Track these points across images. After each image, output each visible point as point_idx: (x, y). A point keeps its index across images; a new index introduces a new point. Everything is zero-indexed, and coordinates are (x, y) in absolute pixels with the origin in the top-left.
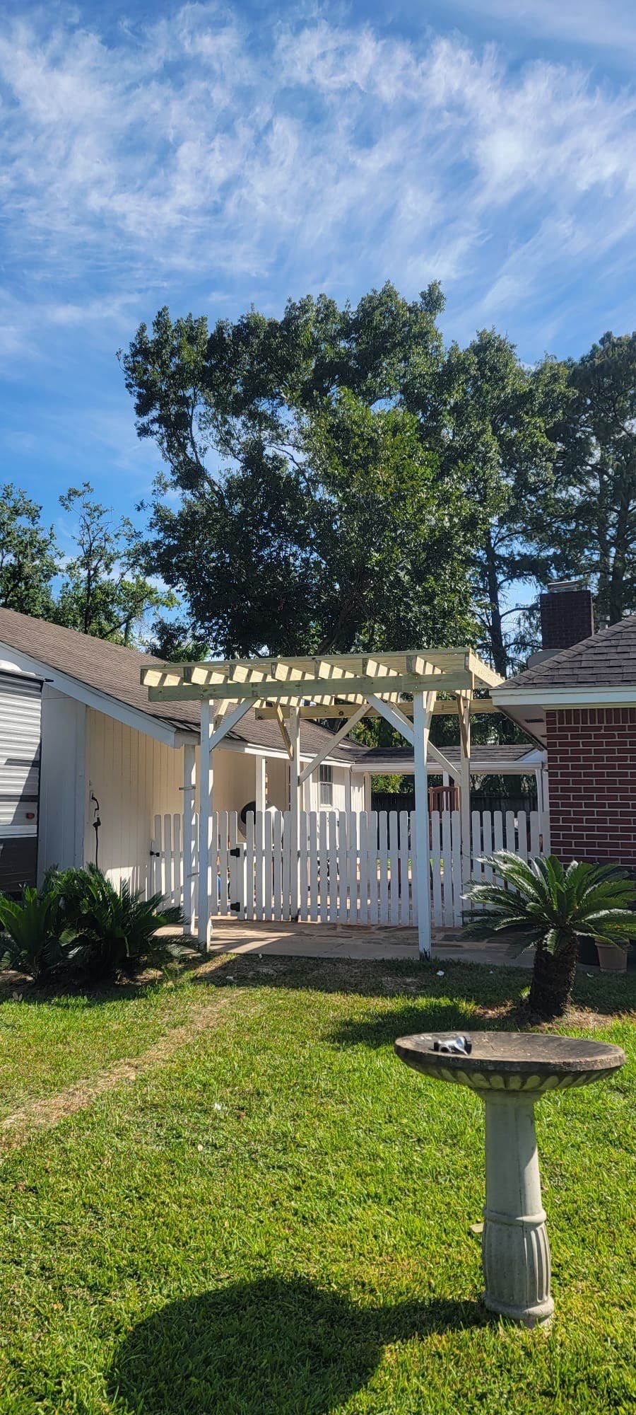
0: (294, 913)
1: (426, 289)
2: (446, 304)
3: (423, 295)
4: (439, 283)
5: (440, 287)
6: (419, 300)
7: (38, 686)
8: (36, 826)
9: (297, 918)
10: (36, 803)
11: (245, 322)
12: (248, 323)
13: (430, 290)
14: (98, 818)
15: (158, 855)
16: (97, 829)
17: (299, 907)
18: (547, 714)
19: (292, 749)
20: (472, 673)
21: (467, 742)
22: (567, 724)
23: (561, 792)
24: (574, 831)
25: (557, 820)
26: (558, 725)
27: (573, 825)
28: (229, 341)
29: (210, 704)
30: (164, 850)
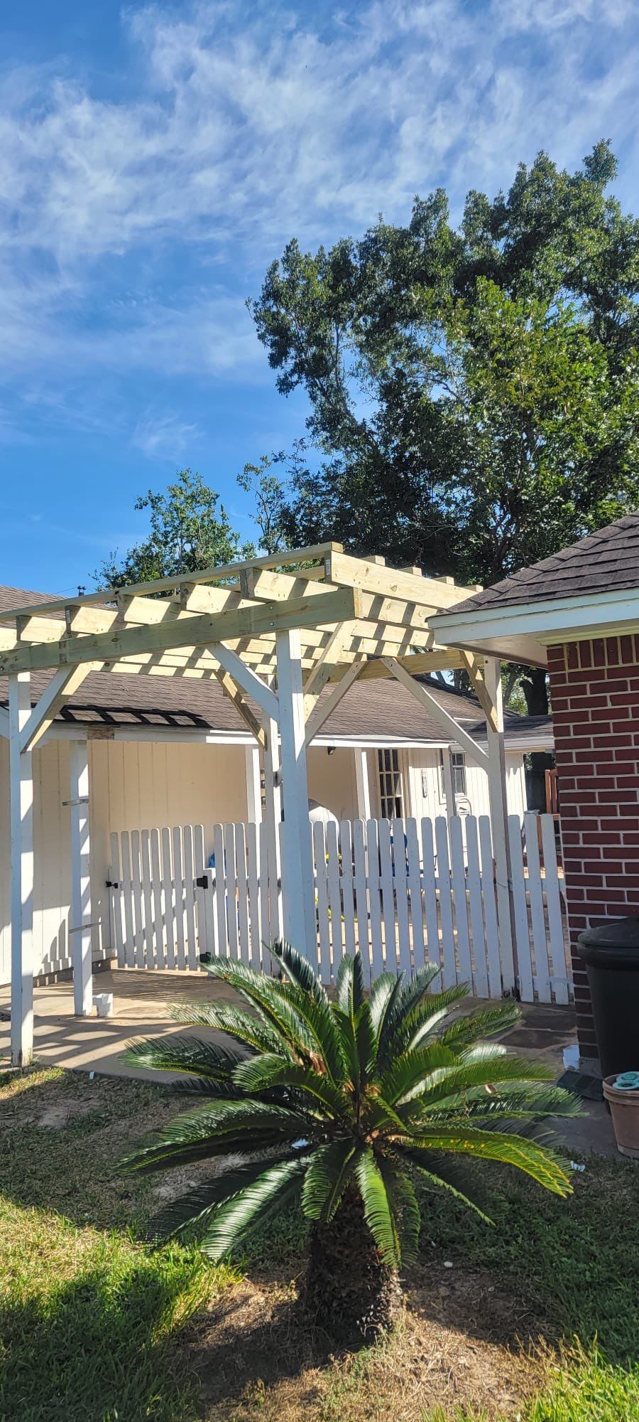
1: (591, 153)
2: (618, 169)
3: (588, 162)
4: (608, 143)
5: (609, 147)
6: (583, 168)
13: (596, 154)
15: (116, 886)
18: (548, 651)
19: (261, 734)
20: (352, 588)
21: (493, 708)
22: (582, 667)
23: (579, 788)
24: (605, 857)
25: (575, 839)
26: (567, 671)
27: (601, 846)
28: (356, 262)
29: (19, 680)
30: (122, 880)
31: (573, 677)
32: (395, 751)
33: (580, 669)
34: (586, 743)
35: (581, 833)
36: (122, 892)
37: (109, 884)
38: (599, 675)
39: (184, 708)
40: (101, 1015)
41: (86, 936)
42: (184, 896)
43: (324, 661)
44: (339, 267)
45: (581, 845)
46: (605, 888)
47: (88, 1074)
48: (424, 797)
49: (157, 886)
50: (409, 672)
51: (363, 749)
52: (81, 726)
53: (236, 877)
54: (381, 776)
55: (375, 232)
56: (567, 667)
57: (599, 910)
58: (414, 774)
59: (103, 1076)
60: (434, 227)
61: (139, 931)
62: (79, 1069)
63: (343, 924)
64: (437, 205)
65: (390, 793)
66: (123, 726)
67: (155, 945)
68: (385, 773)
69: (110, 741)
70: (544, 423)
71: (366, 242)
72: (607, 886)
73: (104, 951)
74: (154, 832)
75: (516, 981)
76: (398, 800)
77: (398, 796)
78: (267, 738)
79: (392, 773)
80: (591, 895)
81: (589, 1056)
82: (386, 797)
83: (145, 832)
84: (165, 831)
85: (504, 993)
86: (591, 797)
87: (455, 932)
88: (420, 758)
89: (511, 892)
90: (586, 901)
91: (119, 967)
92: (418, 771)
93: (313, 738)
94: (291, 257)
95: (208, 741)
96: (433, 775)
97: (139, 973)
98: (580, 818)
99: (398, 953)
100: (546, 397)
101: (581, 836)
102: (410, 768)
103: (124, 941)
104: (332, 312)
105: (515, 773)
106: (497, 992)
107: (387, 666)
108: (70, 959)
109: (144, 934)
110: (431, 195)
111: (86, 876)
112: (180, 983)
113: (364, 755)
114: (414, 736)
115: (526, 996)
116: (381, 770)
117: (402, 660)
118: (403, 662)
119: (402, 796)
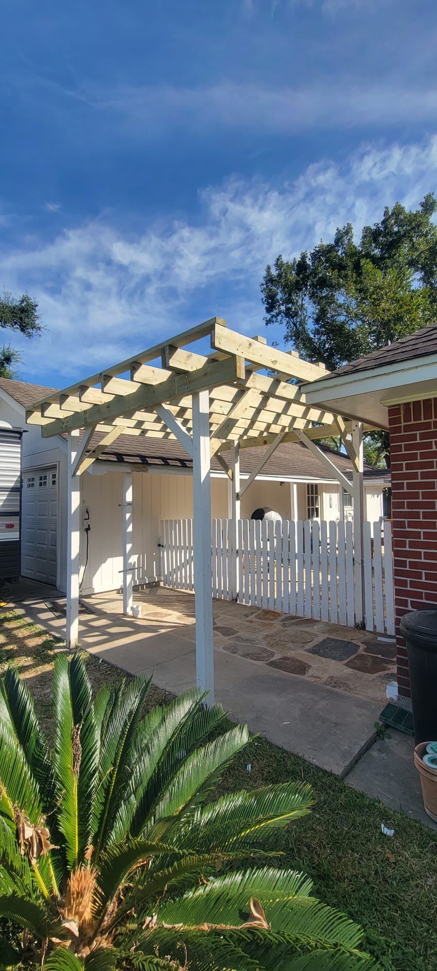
0: (235, 596)
7: (18, 435)
8: (18, 533)
9: (236, 600)
10: (19, 517)
11: (317, 249)
12: (319, 250)
14: (89, 525)
15: (163, 546)
16: (87, 533)
17: (237, 592)
18: (389, 410)
19: (230, 472)
20: (236, 355)
21: (357, 458)
22: (414, 420)
23: (408, 508)
24: (425, 559)
25: (403, 544)
26: (403, 424)
27: (423, 551)
28: (309, 262)
29: (72, 435)
30: (165, 543)
31: (407, 428)
32: (316, 485)
33: (412, 422)
34: (415, 476)
35: (407, 540)
36: (165, 550)
37: (159, 545)
38: (427, 426)
39: (177, 457)
40: (135, 616)
41: (129, 574)
42: (192, 554)
43: (230, 417)
44: (301, 266)
45: (407, 549)
46: (424, 580)
47: (99, 659)
48: (331, 507)
49: (180, 548)
50: (309, 438)
51: (295, 483)
52: (127, 464)
53: (217, 547)
54: (309, 497)
55: (319, 247)
56: (402, 421)
57: (419, 595)
58: (326, 496)
59: (106, 662)
60: (346, 242)
61: (172, 570)
62: (97, 655)
63: (282, 568)
64: (348, 231)
65: (313, 505)
66: (152, 466)
67: (179, 576)
68: (310, 496)
69: (144, 473)
70: (396, 327)
71: (314, 252)
72: (426, 580)
73: (156, 577)
74: (180, 521)
75: (364, 618)
76: (317, 509)
77: (317, 507)
78: (233, 474)
79: (314, 496)
80: (413, 584)
81: (403, 695)
82: (311, 507)
83: (175, 521)
84: (184, 521)
85: (356, 624)
86: (417, 515)
87: (338, 577)
88: (330, 489)
89: (363, 567)
90: (409, 589)
91: (164, 585)
92: (328, 495)
93: (256, 475)
94: (279, 264)
95: (211, 476)
96: (335, 497)
97: (171, 590)
98: (407, 529)
99: (305, 588)
100: (397, 314)
101: (407, 543)
102: (324, 493)
103: (166, 573)
104: (298, 286)
105: (378, 497)
106: (351, 623)
107: (298, 434)
108: (138, 581)
109: (175, 571)
110: (345, 227)
111: (130, 543)
112: (186, 599)
113: (295, 486)
114: (323, 477)
115: (369, 627)
116: (308, 494)
117: (306, 431)
118: (306, 432)
119: (319, 507)
